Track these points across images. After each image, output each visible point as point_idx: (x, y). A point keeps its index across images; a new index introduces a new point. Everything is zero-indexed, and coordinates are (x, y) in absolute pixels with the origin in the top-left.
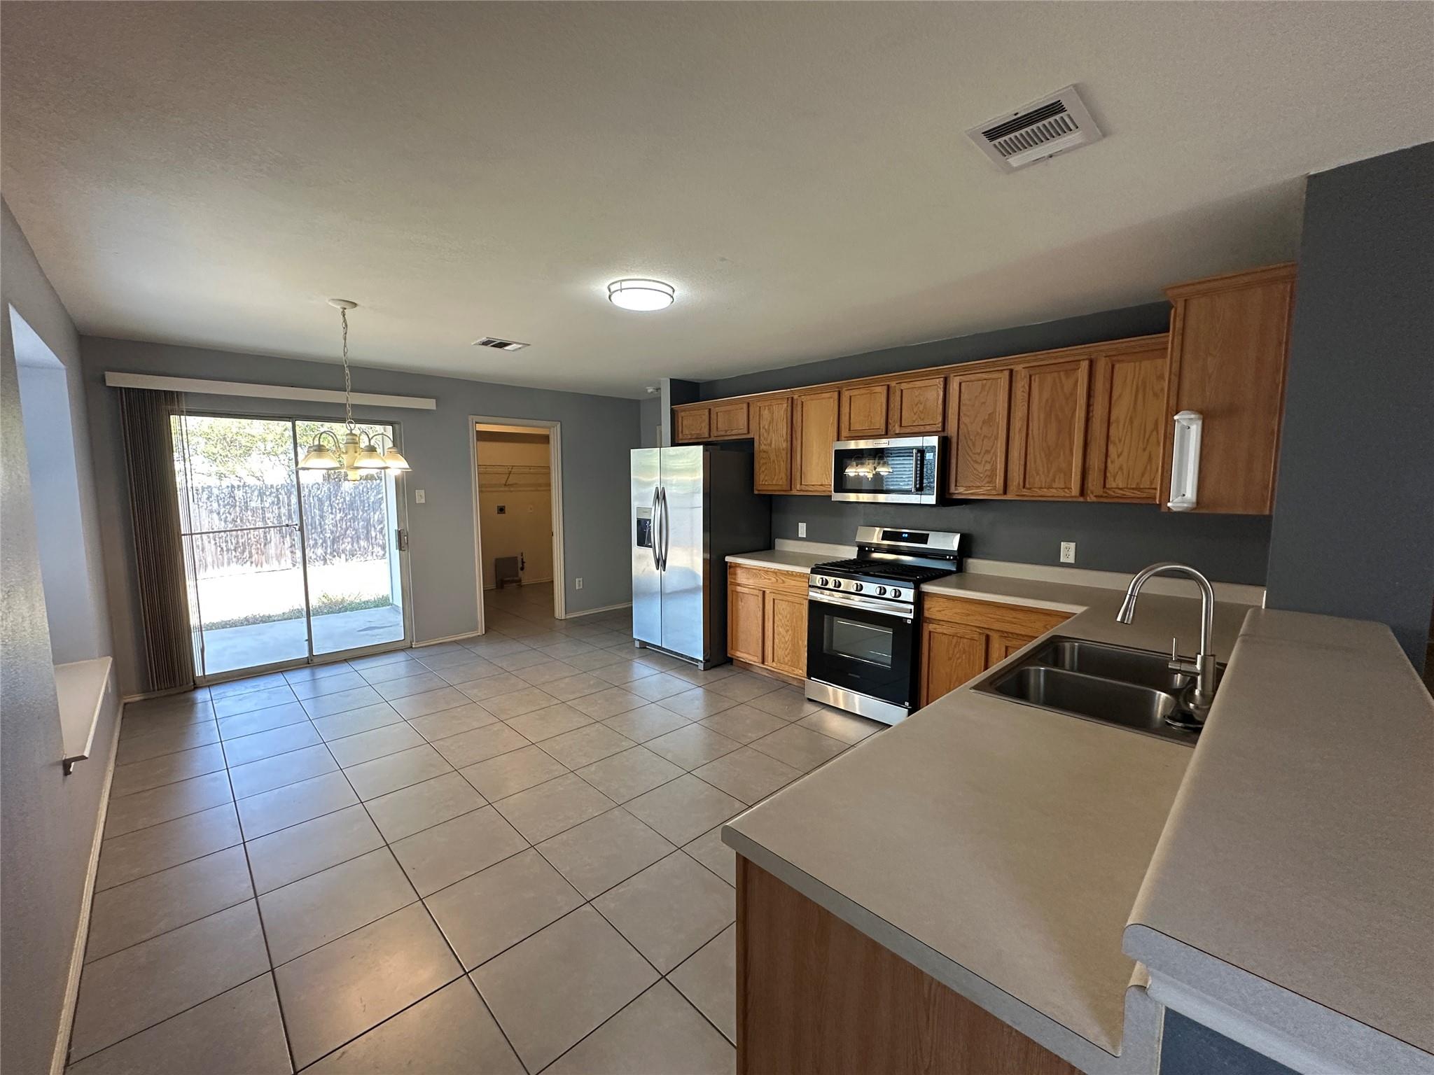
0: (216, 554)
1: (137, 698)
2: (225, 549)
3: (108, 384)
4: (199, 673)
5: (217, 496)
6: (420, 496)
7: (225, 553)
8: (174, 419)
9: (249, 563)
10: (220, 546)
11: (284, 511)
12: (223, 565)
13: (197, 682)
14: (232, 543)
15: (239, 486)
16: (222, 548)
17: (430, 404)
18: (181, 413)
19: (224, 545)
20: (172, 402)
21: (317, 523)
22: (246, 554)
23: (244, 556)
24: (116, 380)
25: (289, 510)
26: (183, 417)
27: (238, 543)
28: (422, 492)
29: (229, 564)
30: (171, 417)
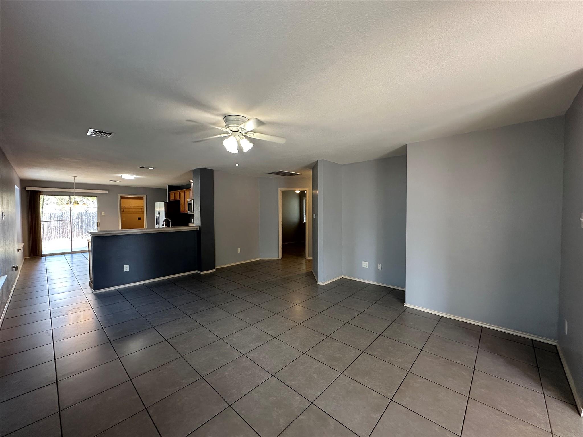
0: (56, 234)
1: (28, 258)
2: (59, 233)
3: (26, 189)
4: (43, 253)
5: (57, 216)
6: (103, 214)
7: (59, 234)
8: (41, 196)
9: (67, 237)
10: (57, 232)
11: (80, 220)
12: (58, 238)
13: (43, 255)
14: (61, 231)
15: (65, 213)
16: (58, 233)
17: (106, 192)
18: (42, 195)
19: (58, 232)
20: (40, 193)
21: (91, 224)
22: (66, 234)
23: (65, 235)
24: (28, 189)
25: (82, 221)
26: (43, 196)
27: (63, 231)
28: (104, 213)
29: (60, 238)
30: (40, 196)
